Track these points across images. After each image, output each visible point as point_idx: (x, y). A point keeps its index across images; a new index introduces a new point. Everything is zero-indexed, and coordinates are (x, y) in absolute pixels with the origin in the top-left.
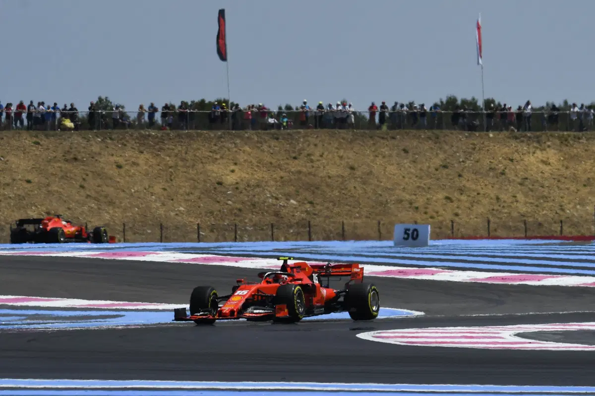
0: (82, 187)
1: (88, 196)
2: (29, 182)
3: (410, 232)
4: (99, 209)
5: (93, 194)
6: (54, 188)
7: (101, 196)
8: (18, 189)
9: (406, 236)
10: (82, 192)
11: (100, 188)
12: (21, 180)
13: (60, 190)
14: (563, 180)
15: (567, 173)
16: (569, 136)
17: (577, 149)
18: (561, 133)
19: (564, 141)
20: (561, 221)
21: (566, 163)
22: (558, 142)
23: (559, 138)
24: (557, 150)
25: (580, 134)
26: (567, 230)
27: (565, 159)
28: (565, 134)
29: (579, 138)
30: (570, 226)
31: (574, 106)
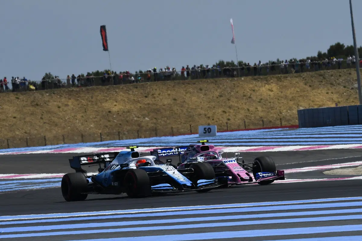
0: (41, 118)
1: (45, 123)
2: (15, 118)
3: (207, 129)
4: (51, 129)
5: (47, 121)
6: (28, 119)
7: (51, 122)
8: (10, 122)
9: (205, 131)
10: (42, 121)
11: (50, 118)
12: (11, 117)
13: (31, 121)
14: (280, 98)
15: (282, 95)
16: (281, 77)
17: (285, 83)
18: (277, 75)
19: (279, 79)
20: (281, 119)
21: (280, 90)
22: (276, 80)
23: (276, 78)
24: (276, 84)
25: (287, 75)
26: (284, 123)
27: (280, 88)
28: (279, 75)
29: (287, 77)
30: (285, 121)
31: (283, 62)
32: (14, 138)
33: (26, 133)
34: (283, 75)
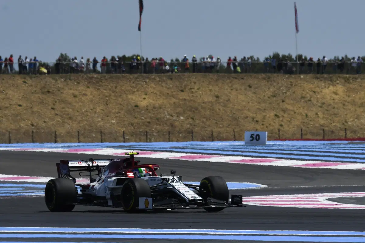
0: (53, 109)
1: (56, 114)
2: (20, 106)
3: (254, 136)
4: (63, 122)
5: (59, 113)
6: (35, 109)
7: (64, 114)
8: (14, 110)
9: (252, 139)
10: (53, 112)
11: (64, 109)
12: (15, 105)
13: (39, 111)
14: (346, 104)
15: (349, 99)
16: (350, 77)
17: (354, 85)
18: (345, 75)
19: (347, 80)
20: (346, 129)
21: (348, 94)
22: (343, 81)
23: (344, 78)
24: (343, 85)
25: (357, 76)
26: (349, 135)
27: (348, 91)
28: (347, 76)
29: (356, 79)
30: (351, 132)
31: (354, 58)
32: (18, 130)
33: (33, 125)
34: (351, 76)
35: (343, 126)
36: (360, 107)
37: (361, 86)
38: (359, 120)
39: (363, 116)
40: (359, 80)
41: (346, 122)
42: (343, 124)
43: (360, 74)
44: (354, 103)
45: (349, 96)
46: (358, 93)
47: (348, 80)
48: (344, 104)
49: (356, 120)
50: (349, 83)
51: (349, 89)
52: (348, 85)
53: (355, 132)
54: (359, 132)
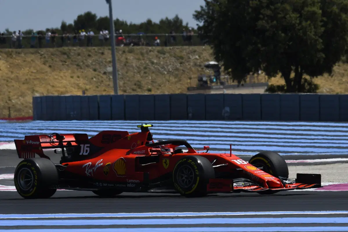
14: (10, 80)
15: (13, 76)
16: (12, 51)
17: (18, 60)
18: (7, 50)
19: (9, 55)
20: (9, 108)
21: (11, 70)
22: (5, 56)
23: (6, 53)
24: (5, 60)
25: (19, 50)
26: (13, 114)
27: (11, 67)
28: (10, 50)
29: (19, 53)
30: (15, 111)
31: (15, 32)
34: (14, 50)
35: (6, 104)
36: (24, 83)
37: (24, 61)
38: (23, 97)
39: (27, 93)
40: (23, 55)
41: (10, 100)
42: (6, 102)
43: (24, 48)
44: (17, 79)
45: (12, 72)
46: (23, 69)
47: (11, 54)
48: (7, 81)
49: (20, 98)
50: (11, 58)
51: (12, 65)
52: (11, 60)
53: (19, 110)
54: (23, 111)
